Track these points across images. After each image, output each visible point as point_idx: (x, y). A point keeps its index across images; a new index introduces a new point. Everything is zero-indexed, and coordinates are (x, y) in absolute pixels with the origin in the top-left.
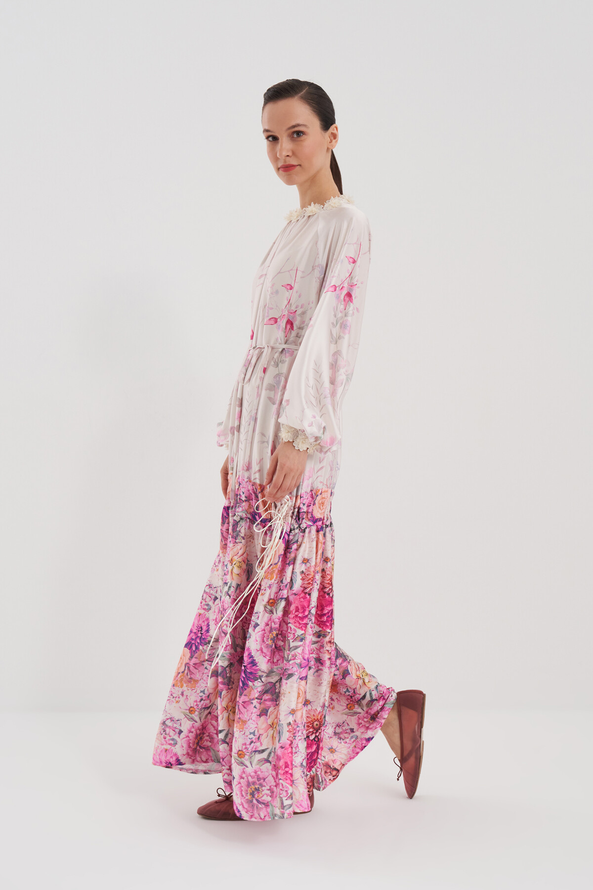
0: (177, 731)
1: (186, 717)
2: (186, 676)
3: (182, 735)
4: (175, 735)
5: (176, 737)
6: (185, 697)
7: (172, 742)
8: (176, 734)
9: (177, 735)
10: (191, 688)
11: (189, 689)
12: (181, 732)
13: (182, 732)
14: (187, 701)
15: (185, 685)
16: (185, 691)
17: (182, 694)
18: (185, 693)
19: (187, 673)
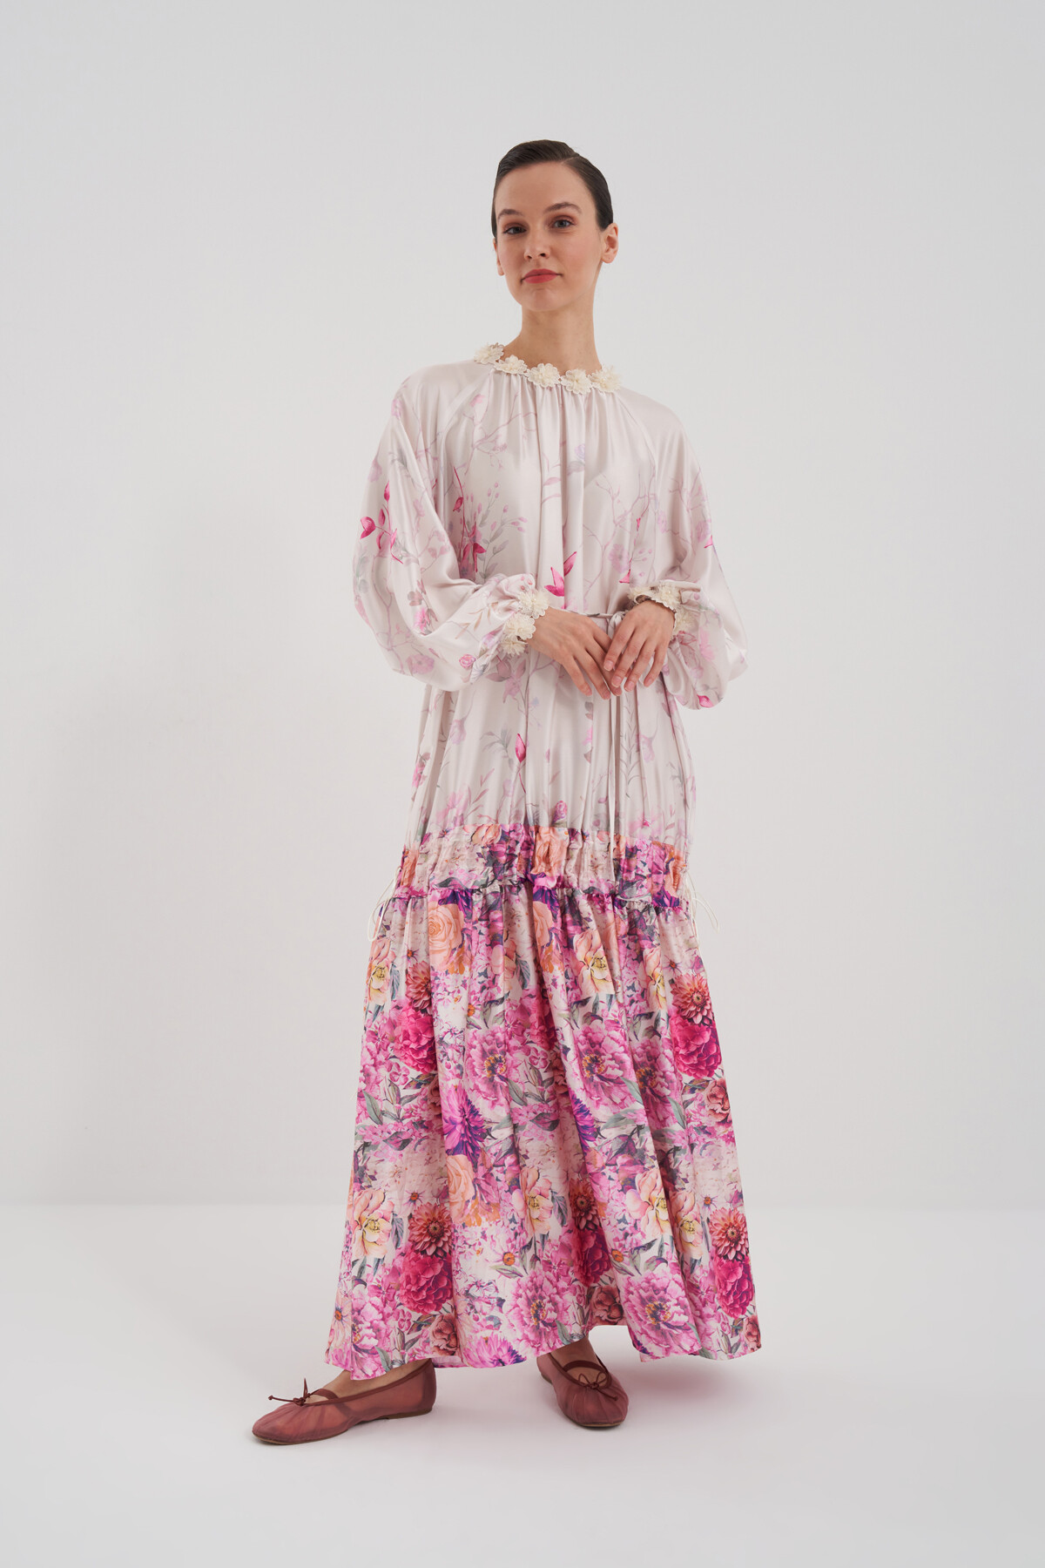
0: (494, 1301)
1: (502, 1274)
2: (482, 1203)
3: (506, 1307)
4: (492, 1310)
5: (495, 1313)
6: (489, 1240)
7: (492, 1323)
8: (493, 1307)
9: (497, 1308)
10: (494, 1220)
11: (491, 1223)
12: (501, 1302)
13: (504, 1301)
14: (495, 1245)
15: (483, 1219)
16: (486, 1229)
17: (484, 1236)
18: (487, 1233)
19: (481, 1197)
